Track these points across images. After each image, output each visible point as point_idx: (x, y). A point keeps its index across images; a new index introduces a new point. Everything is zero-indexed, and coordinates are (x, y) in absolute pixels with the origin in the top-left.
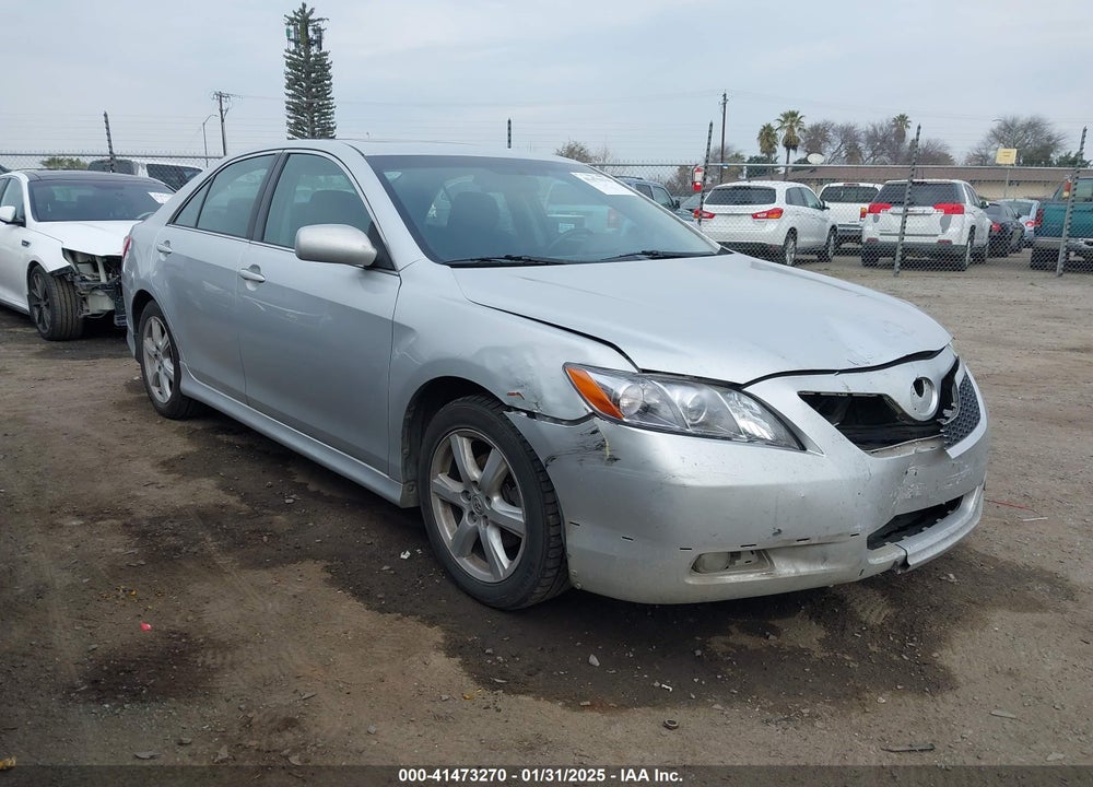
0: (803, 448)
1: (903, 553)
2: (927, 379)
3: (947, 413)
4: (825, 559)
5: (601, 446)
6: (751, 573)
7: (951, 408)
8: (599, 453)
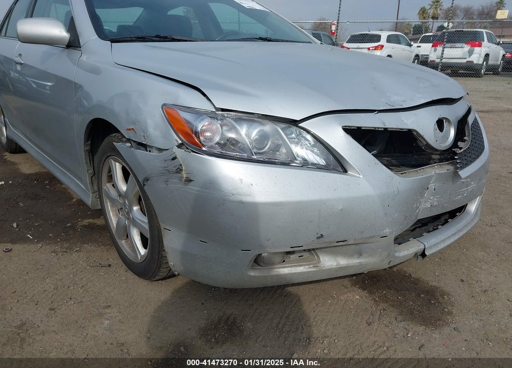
0: (345, 171)
1: (422, 247)
2: (448, 120)
3: (460, 144)
4: (360, 254)
5: (179, 170)
6: (301, 266)
7: (464, 141)
8: (178, 175)
